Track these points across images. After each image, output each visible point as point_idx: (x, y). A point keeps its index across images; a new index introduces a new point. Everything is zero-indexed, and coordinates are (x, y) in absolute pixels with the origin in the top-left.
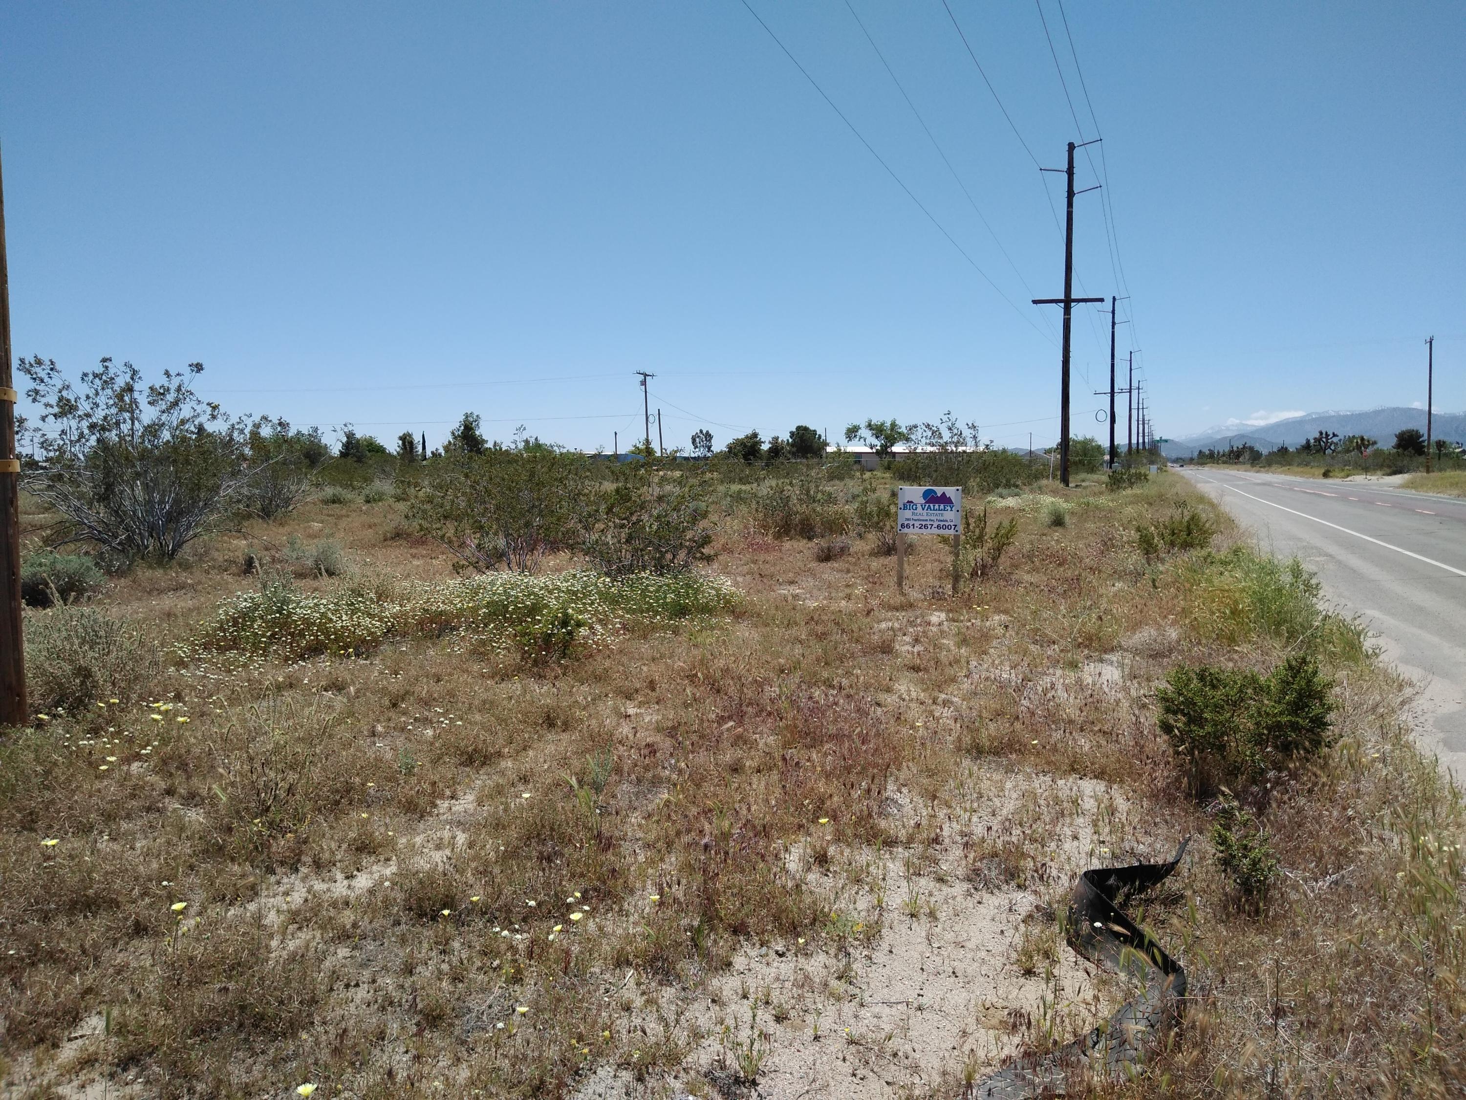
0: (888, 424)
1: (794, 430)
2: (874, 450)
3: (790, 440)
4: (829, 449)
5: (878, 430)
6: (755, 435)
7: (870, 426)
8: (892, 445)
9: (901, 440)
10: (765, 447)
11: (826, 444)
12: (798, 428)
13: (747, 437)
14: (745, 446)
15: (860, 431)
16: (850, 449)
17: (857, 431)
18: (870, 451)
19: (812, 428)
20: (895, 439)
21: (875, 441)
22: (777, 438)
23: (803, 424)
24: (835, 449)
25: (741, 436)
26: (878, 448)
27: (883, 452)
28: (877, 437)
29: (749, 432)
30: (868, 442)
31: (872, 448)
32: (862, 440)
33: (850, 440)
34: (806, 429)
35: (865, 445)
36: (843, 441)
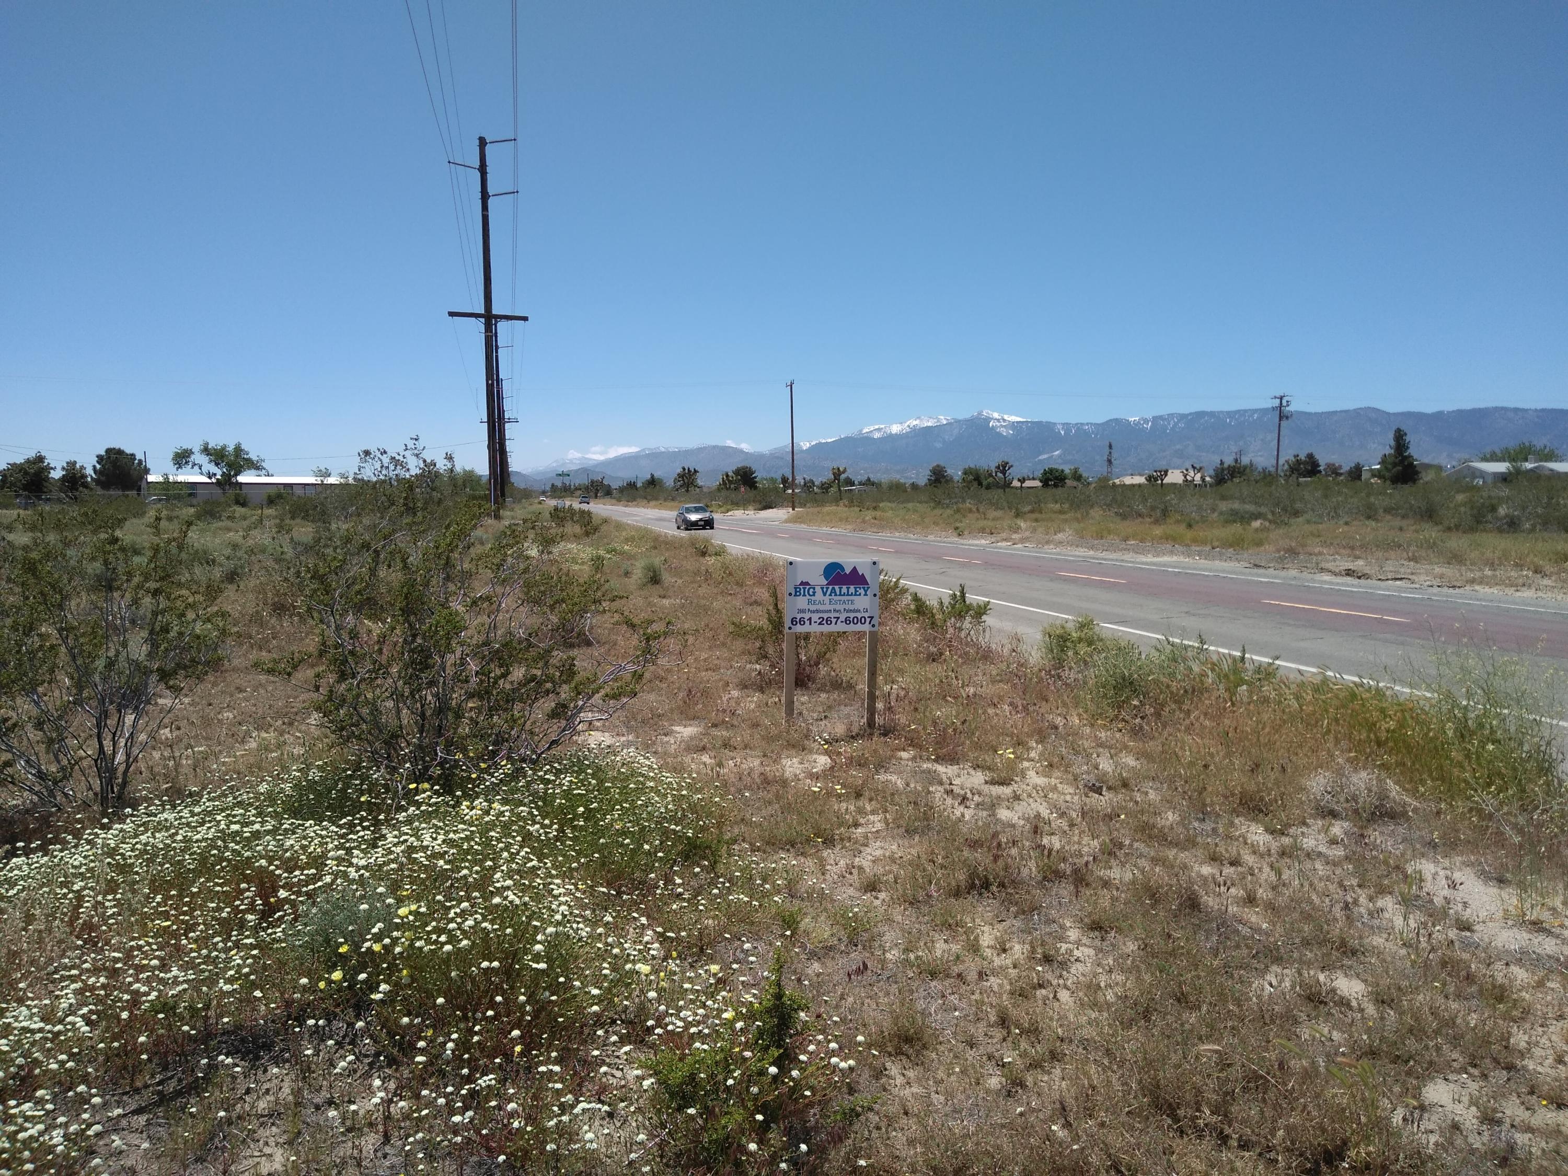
0: (231, 448)
1: (103, 453)
2: (214, 480)
3: (98, 466)
4: (151, 478)
5: (217, 456)
6: (40, 459)
7: (206, 450)
8: (236, 475)
9: (249, 468)
10: (56, 474)
11: (147, 471)
12: (108, 451)
13: (28, 461)
14: (26, 473)
15: (193, 457)
16: (181, 478)
17: (189, 456)
18: (208, 481)
19: (128, 451)
20: (242, 467)
21: (213, 469)
22: (75, 462)
23: (116, 445)
24: (161, 479)
25: (20, 460)
26: (219, 477)
27: (227, 483)
28: (217, 464)
29: (32, 454)
30: (204, 470)
31: (210, 478)
32: (196, 468)
33: (180, 467)
34: (120, 452)
35: (202, 474)
36: (170, 468)
